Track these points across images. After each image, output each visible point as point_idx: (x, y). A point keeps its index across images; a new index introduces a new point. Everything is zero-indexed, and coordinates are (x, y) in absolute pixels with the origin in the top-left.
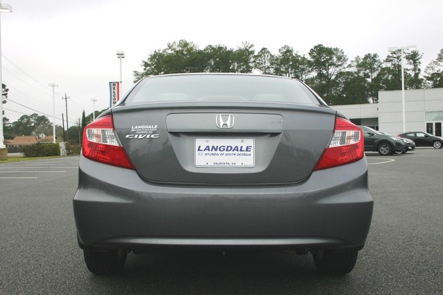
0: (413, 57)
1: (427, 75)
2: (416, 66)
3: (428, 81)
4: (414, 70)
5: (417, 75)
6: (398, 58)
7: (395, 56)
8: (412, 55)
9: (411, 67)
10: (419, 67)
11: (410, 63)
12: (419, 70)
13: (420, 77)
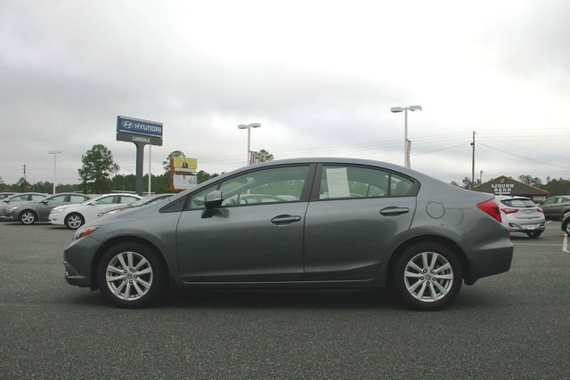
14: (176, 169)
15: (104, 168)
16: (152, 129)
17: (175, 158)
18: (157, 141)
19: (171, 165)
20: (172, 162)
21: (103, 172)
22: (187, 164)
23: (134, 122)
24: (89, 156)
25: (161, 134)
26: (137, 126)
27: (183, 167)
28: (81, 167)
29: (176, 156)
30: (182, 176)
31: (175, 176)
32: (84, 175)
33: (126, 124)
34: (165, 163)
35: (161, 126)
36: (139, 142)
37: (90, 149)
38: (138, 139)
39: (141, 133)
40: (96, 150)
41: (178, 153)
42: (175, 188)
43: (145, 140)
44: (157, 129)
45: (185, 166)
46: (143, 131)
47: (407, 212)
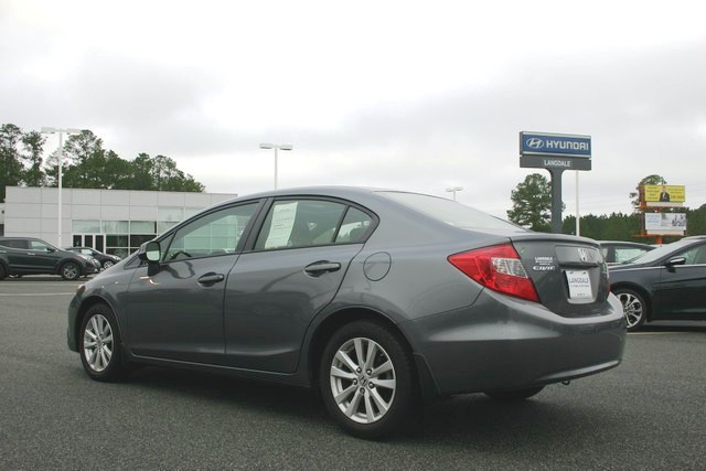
0: (33, 141)
1: (49, 168)
2: (36, 154)
3: (48, 176)
4: (34, 159)
5: (36, 166)
6: (11, 139)
7: (5, 135)
8: (32, 138)
9: (30, 154)
10: (40, 156)
11: (29, 150)
12: (40, 159)
13: (41, 169)
14: (649, 204)
15: (542, 208)
16: (573, 146)
17: (647, 187)
18: (583, 163)
19: (642, 199)
20: (642, 194)
21: (542, 213)
22: (667, 195)
23: (545, 138)
24: (521, 191)
25: (589, 152)
26: (549, 144)
27: (662, 200)
28: (512, 209)
29: (652, 183)
30: (660, 215)
31: (648, 216)
32: (515, 219)
33: (532, 143)
34: (633, 195)
35: (588, 141)
36: (554, 167)
37: (523, 181)
38: (552, 163)
39: (556, 153)
40: (531, 182)
41: (653, 180)
42: (649, 233)
43: (563, 164)
44: (582, 146)
45: (664, 197)
46: (559, 151)
47: (338, 269)
